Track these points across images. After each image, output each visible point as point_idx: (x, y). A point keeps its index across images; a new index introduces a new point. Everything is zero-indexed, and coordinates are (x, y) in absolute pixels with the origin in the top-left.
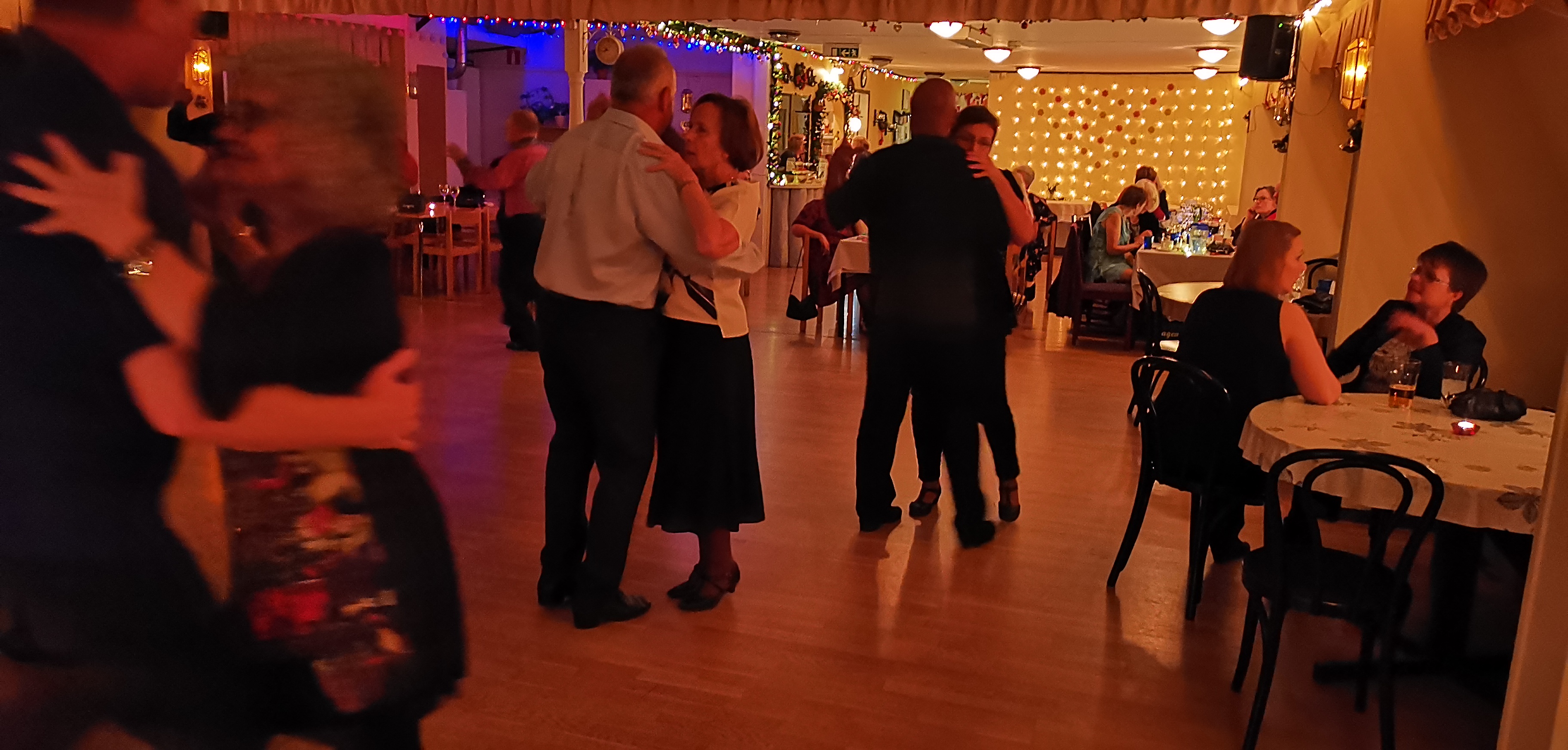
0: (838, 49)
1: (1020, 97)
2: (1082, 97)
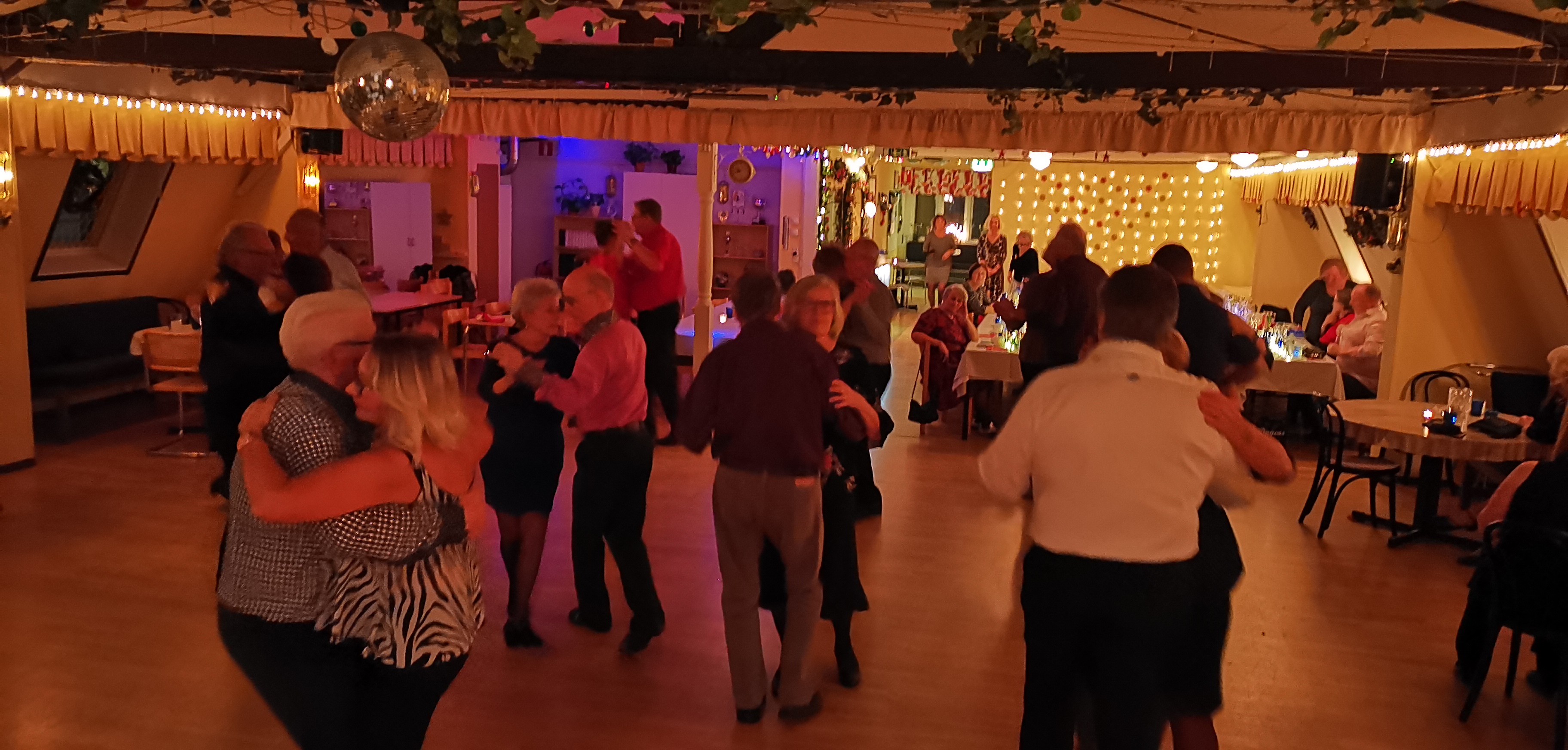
1: (1022, 183)
2: (1081, 183)
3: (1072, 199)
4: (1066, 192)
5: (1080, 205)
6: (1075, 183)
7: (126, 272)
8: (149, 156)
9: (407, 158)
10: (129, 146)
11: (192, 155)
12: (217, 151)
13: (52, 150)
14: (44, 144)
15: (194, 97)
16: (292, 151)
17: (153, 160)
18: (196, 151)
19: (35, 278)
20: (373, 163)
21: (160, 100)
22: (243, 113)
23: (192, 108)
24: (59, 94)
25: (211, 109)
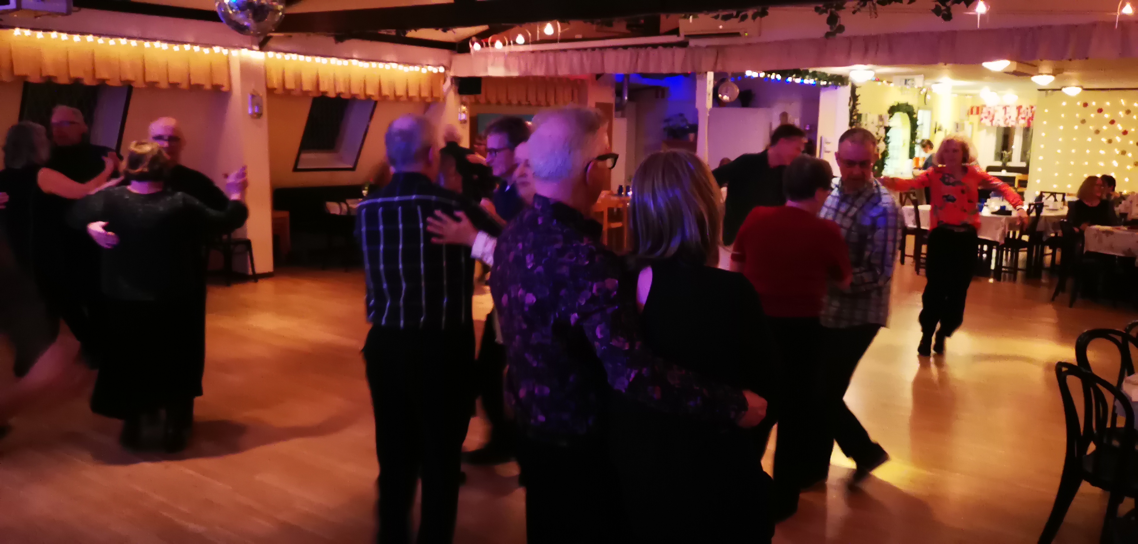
1: (1064, 110)
2: (1121, 107)
3: (1112, 122)
4: (1107, 116)
5: (1120, 127)
6: (1116, 107)
7: (353, 169)
10: (341, 89)
11: (383, 95)
12: (400, 92)
13: (294, 90)
14: (288, 87)
15: (383, 58)
16: (451, 95)
17: (356, 97)
18: (386, 92)
19: (296, 169)
21: (360, 60)
22: (417, 68)
23: (381, 65)
24: (294, 56)
25: (394, 65)
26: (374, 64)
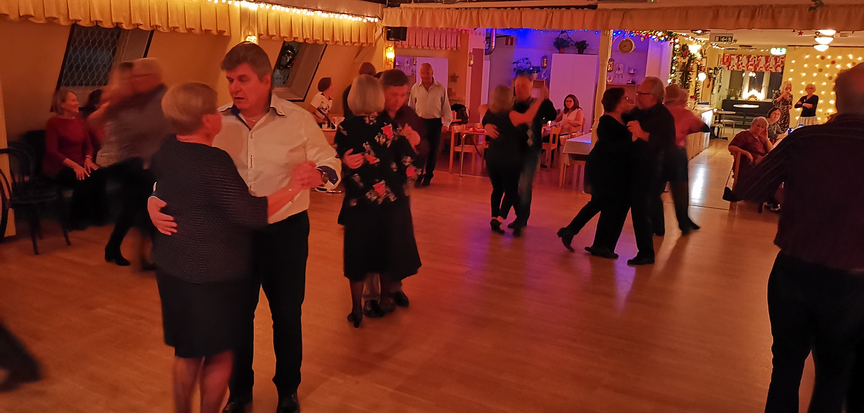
0: (720, 37)
1: (807, 61)
4: (838, 66)
7: (303, 101)
8: (316, 40)
9: (437, 44)
10: (307, 35)
11: (335, 40)
12: (347, 39)
13: (274, 36)
14: (271, 33)
15: (338, 10)
16: (382, 39)
17: (317, 42)
18: (337, 38)
20: (421, 47)
21: (322, 11)
22: (360, 19)
23: (337, 15)
24: (278, 7)
25: (346, 16)
26: (332, 15)
